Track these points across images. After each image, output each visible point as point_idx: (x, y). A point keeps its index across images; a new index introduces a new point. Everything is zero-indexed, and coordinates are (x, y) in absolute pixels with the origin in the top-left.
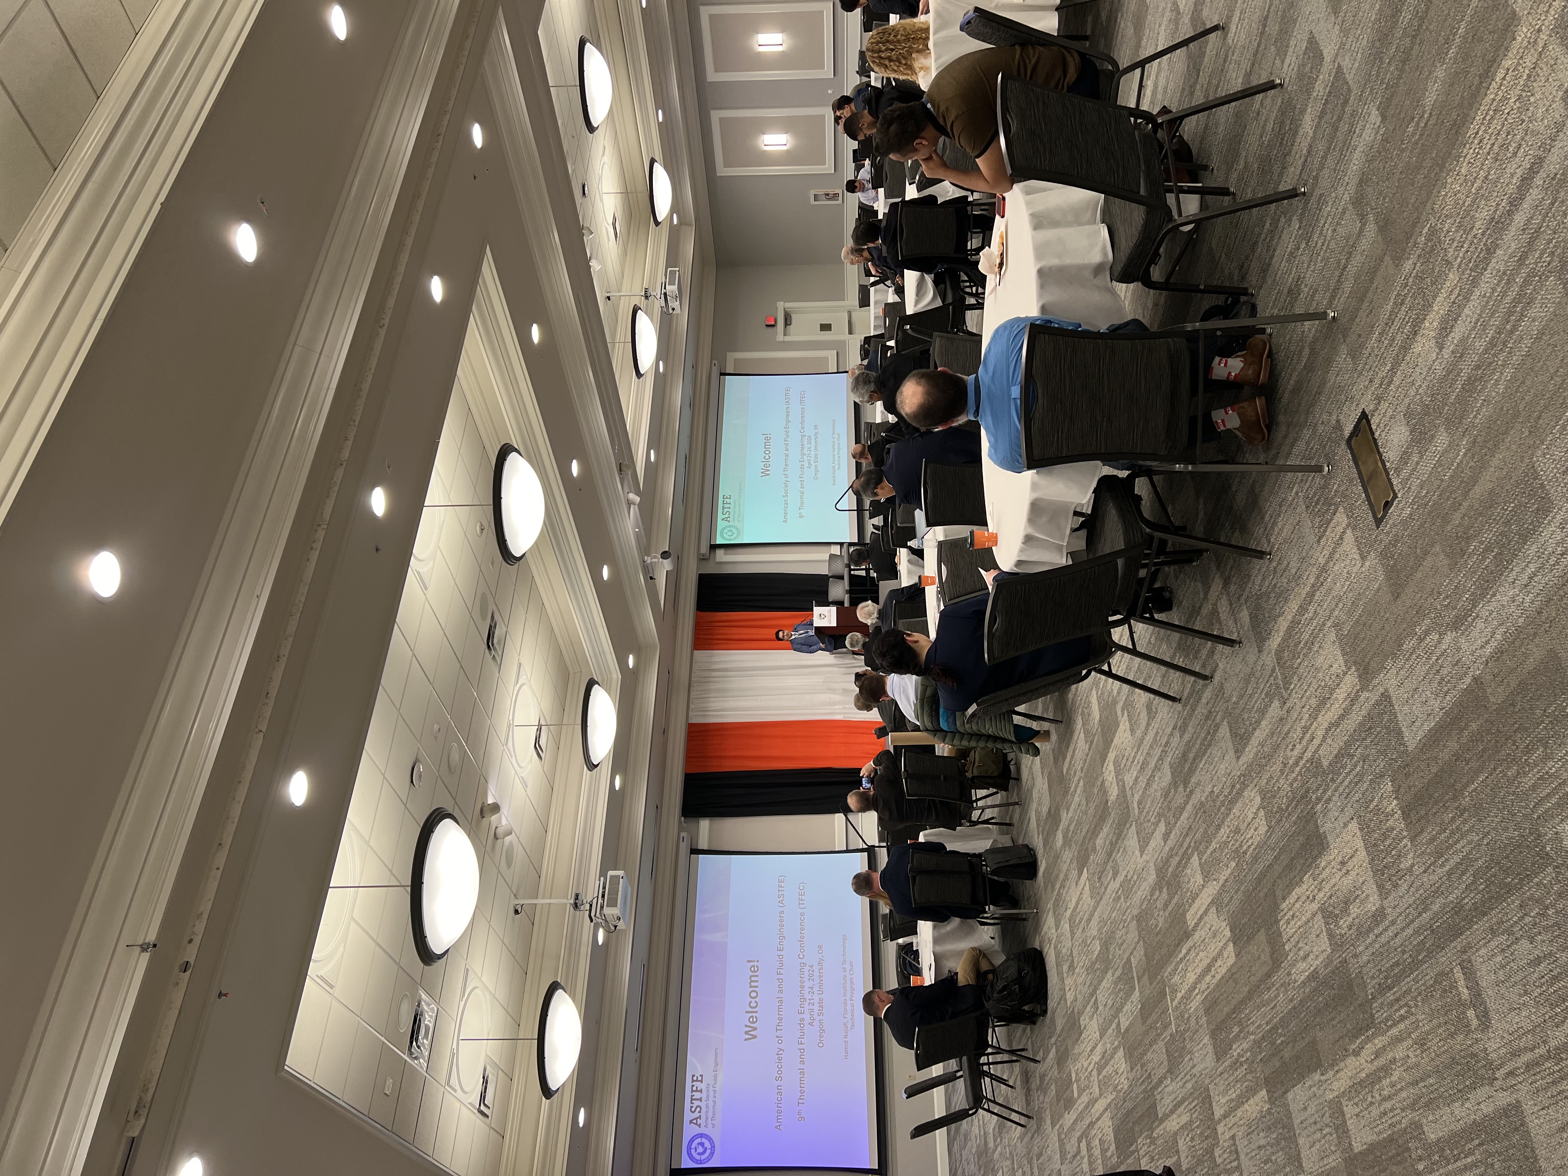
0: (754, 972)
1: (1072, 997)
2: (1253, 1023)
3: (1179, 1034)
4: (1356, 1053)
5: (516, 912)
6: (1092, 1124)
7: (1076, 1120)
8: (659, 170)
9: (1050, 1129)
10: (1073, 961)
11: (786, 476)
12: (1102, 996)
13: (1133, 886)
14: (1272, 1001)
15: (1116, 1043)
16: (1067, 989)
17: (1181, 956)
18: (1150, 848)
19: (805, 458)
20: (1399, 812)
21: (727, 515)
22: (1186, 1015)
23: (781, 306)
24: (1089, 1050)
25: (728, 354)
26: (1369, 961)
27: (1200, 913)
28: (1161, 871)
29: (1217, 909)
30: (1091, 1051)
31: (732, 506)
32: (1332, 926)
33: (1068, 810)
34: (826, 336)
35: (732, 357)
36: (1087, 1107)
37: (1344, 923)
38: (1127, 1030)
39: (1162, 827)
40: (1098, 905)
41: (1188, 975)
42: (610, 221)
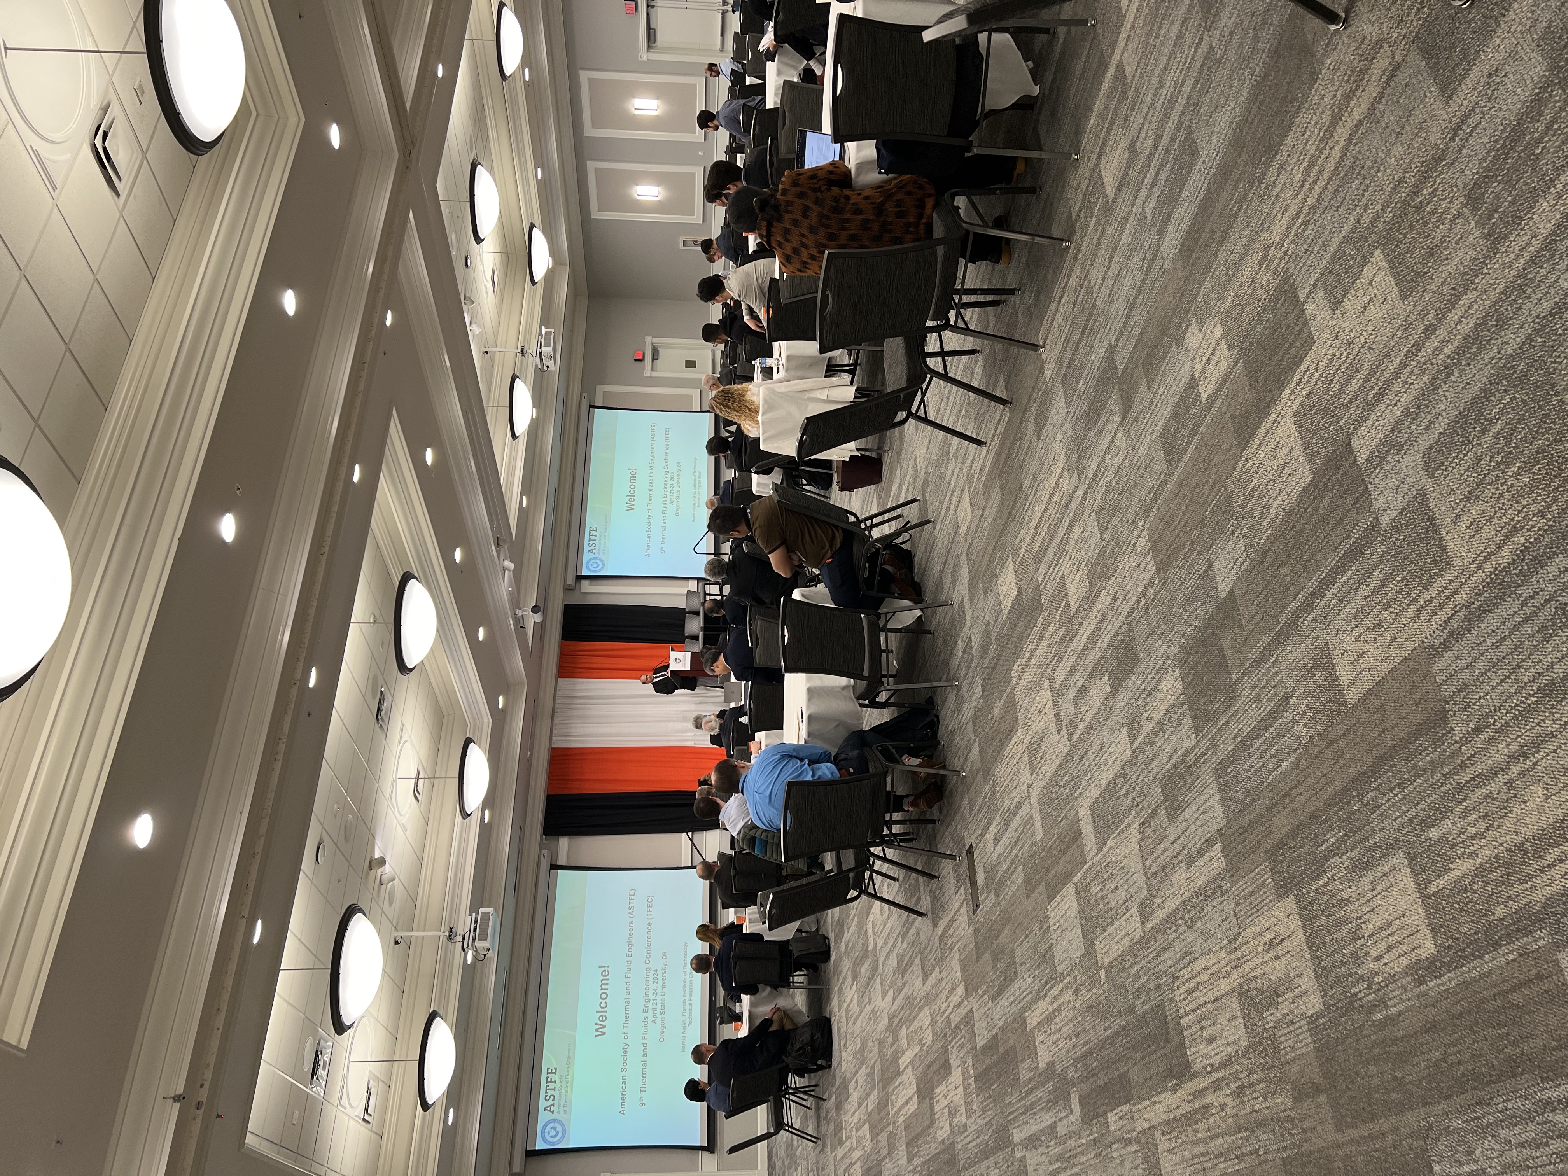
0: (605, 976)
1: (845, 1067)
2: (921, 1151)
3: (893, 1134)
5: (396, 943)
6: (851, 1165)
7: (843, 1156)
8: (537, 234)
9: (830, 1153)
10: (846, 1041)
11: (650, 511)
12: (860, 1079)
13: (878, 1017)
14: (929, 1143)
15: (866, 1117)
17: (896, 1084)
18: (887, 999)
19: (668, 494)
20: (973, 1077)
21: (593, 548)
22: (897, 1125)
23: (649, 341)
24: (852, 1111)
25: (598, 386)
26: (961, 1149)
27: (905, 1064)
28: (890, 1021)
29: (912, 1069)
30: (853, 1113)
31: (597, 538)
32: (950, 1119)
34: (690, 374)
35: (601, 389)
36: (849, 1151)
37: (954, 1121)
38: (871, 1112)
39: (892, 991)
40: (860, 1013)
41: (898, 1099)
42: (489, 278)
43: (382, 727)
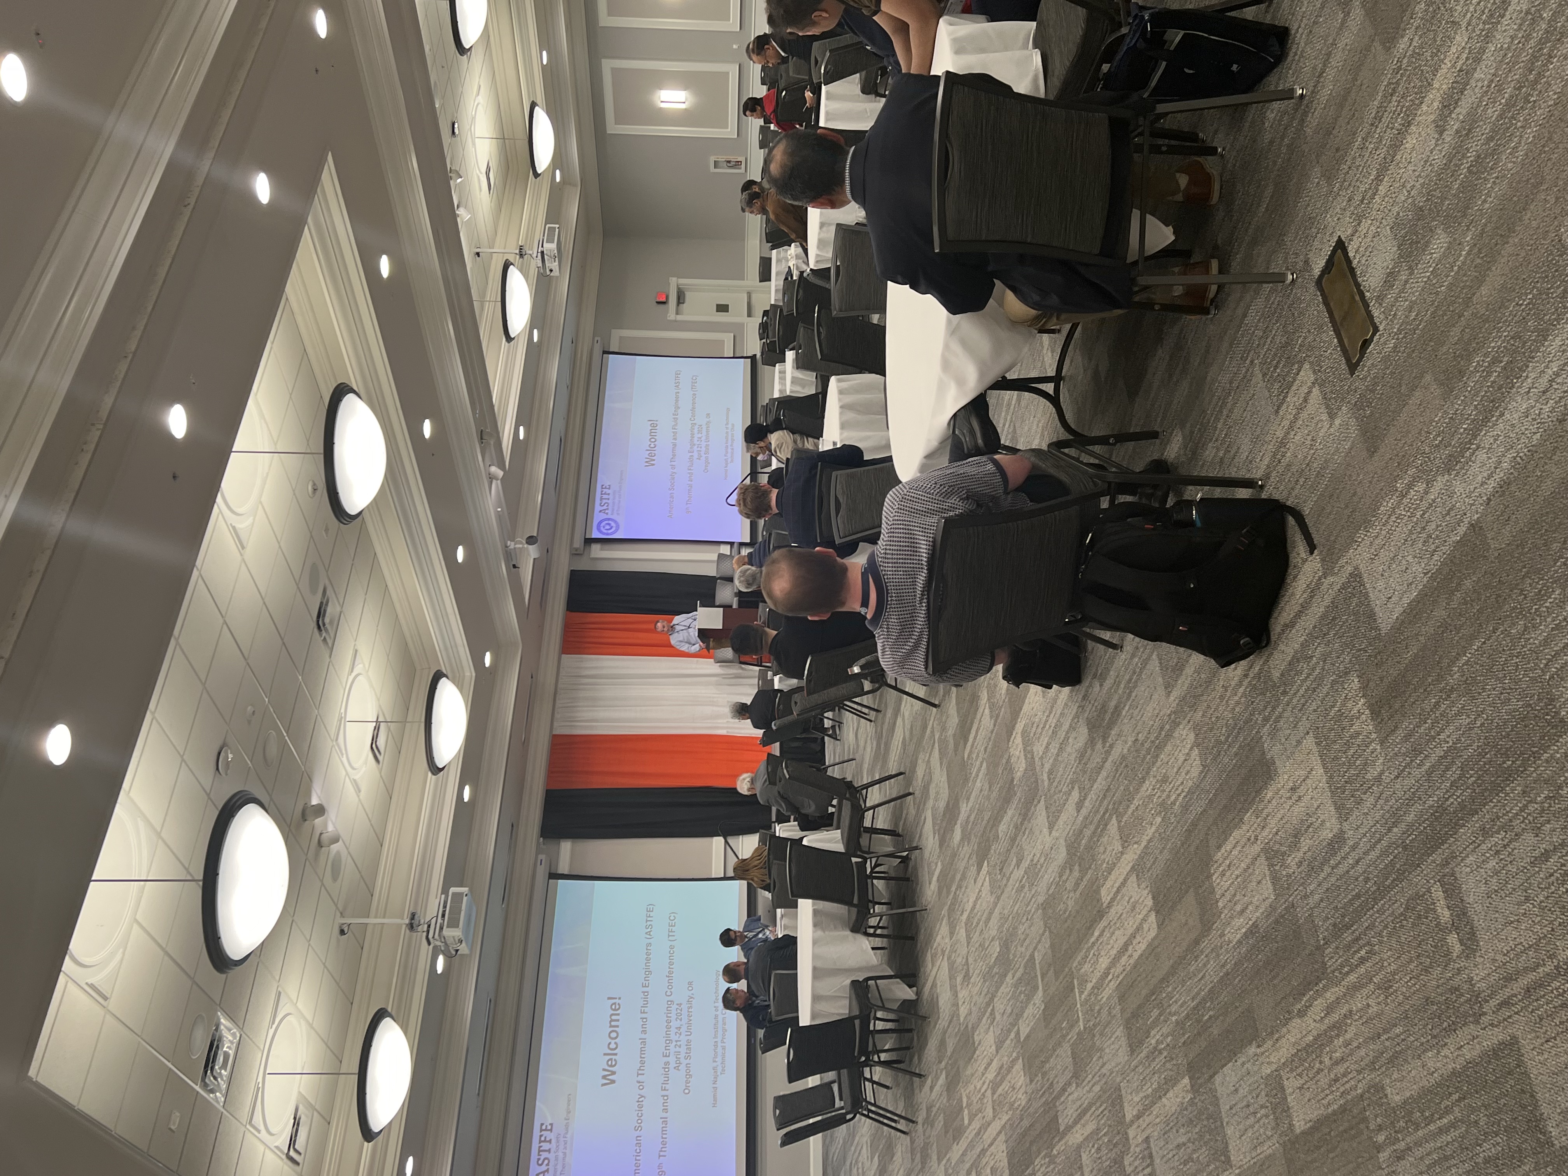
0: (615, 1010)
1: (966, 1011)
2: (1176, 1002)
3: (1087, 1031)
4: (1302, 1014)
5: (342, 932)
6: (983, 1151)
7: (966, 1150)
8: (540, 115)
9: (936, 1165)
10: (968, 970)
11: (673, 467)
12: (1000, 1005)
13: (1039, 871)
14: (1199, 971)
15: (1015, 1054)
16: (960, 1003)
17: (1093, 940)
18: (1061, 822)
19: (695, 448)
20: (1367, 712)
21: (605, 507)
22: (1097, 1008)
24: (983, 1067)
25: (613, 331)
26: (1322, 901)
27: (1117, 885)
28: (1072, 848)
29: (1137, 876)
30: (986, 1069)
31: (611, 497)
32: (1277, 868)
33: (968, 799)
34: (722, 317)
35: (617, 334)
36: (978, 1134)
37: (1292, 861)
38: (1028, 1037)
39: (1075, 795)
40: (998, 900)
41: (1101, 960)
42: (484, 170)
43: (325, 638)
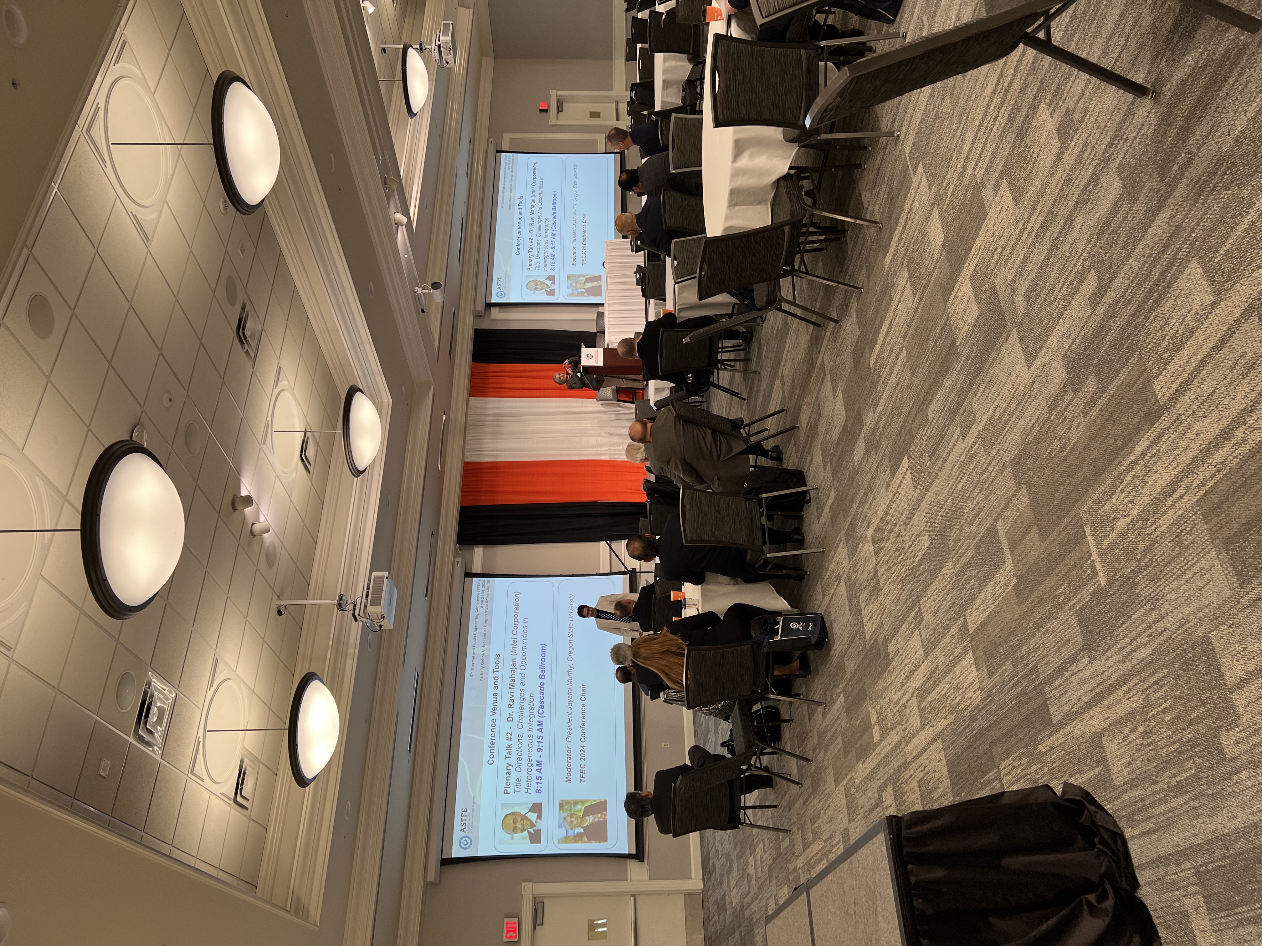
1: (875, 626)
3: (1118, 583)
5: (280, 613)
7: (876, 768)
10: (878, 582)
12: (931, 603)
13: (1008, 422)
15: (958, 651)
16: (865, 621)
22: (1144, 546)
24: (903, 677)
25: (505, 133)
34: (595, 122)
35: (507, 136)
43: (247, 351)
